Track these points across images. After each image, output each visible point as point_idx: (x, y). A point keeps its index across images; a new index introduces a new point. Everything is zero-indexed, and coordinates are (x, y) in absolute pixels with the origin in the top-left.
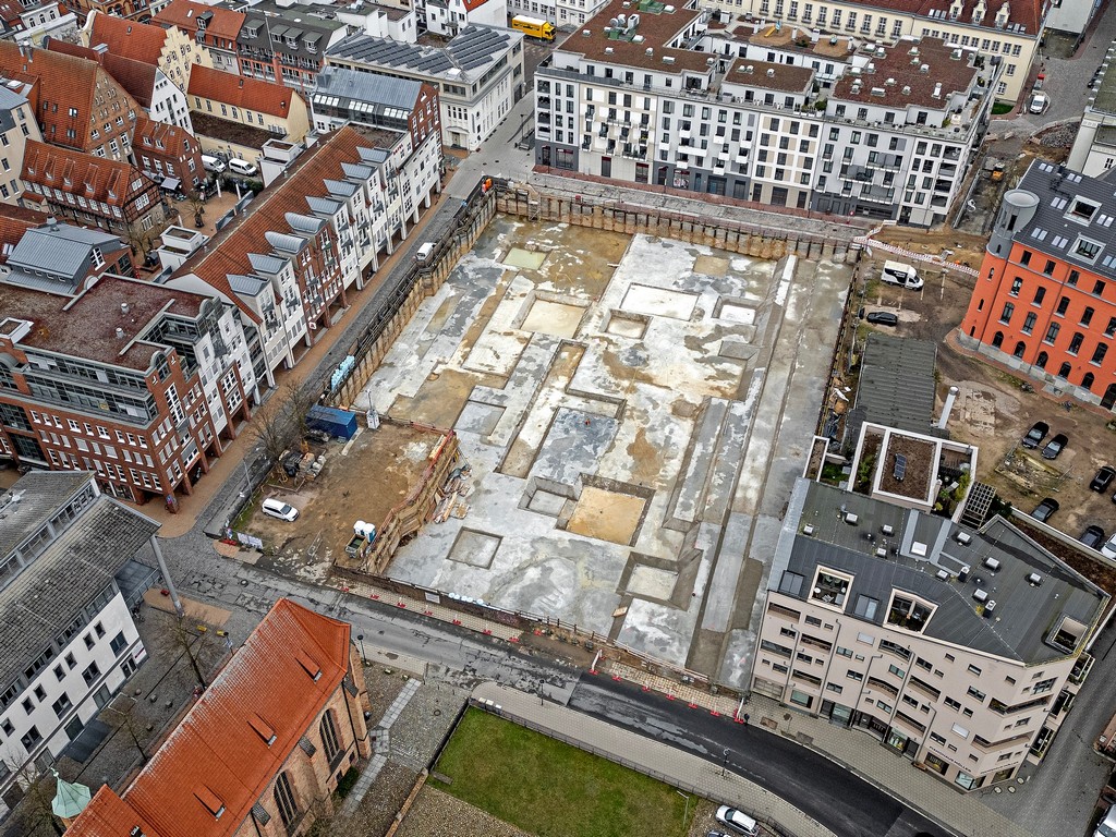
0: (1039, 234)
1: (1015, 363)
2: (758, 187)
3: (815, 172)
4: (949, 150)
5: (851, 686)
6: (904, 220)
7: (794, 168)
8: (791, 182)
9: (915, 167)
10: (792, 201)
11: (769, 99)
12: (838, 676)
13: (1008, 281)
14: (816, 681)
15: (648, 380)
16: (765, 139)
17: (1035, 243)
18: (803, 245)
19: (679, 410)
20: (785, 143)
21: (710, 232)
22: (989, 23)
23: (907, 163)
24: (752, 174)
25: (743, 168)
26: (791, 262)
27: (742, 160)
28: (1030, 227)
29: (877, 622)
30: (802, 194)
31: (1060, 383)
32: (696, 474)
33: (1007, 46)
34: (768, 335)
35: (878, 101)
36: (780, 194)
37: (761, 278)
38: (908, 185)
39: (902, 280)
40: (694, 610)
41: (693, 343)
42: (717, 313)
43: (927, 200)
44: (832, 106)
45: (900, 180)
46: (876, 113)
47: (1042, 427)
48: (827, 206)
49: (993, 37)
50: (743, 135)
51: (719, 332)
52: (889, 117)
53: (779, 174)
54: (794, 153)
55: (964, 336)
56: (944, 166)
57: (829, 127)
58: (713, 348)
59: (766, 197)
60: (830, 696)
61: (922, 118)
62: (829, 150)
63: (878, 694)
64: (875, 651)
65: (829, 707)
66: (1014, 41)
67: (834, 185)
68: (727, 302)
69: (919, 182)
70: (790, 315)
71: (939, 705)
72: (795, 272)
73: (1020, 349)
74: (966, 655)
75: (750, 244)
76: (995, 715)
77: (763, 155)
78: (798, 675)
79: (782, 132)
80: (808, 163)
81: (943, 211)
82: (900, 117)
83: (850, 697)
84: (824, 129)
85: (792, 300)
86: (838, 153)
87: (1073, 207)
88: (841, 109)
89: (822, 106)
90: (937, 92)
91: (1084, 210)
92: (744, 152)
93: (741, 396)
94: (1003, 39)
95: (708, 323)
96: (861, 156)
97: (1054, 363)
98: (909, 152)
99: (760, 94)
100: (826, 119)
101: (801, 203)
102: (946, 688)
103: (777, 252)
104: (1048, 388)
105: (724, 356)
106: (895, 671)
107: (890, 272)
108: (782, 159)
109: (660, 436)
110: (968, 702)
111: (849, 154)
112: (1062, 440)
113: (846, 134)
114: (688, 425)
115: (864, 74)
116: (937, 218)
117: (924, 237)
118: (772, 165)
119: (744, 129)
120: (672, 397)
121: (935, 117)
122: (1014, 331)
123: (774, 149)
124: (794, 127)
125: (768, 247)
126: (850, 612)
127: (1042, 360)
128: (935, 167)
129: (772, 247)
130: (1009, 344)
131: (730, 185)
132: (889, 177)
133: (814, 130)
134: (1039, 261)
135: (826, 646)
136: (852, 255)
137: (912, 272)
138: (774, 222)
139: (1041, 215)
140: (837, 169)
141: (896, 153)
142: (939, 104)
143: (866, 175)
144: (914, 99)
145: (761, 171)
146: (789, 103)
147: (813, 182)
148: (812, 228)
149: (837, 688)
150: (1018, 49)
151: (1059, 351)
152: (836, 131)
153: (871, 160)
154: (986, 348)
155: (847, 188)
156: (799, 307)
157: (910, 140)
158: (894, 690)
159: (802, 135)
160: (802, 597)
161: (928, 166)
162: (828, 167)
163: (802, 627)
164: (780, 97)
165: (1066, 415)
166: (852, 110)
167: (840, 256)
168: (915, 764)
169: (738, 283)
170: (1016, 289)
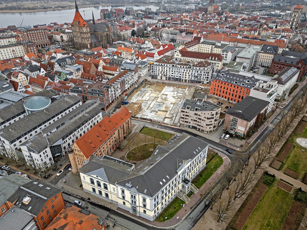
0: (217, 78)
1: (216, 97)
2: (183, 79)
3: (190, 77)
4: (208, 73)
5: (192, 122)
6: (203, 83)
7: (187, 76)
8: (187, 79)
9: (204, 75)
10: (187, 81)
11: (183, 67)
12: (190, 121)
13: (214, 85)
14: (187, 122)
15: (167, 101)
16: (183, 72)
17: (217, 79)
18: (189, 86)
19: (171, 103)
20: (186, 73)
21: (176, 85)
22: (215, 60)
23: (203, 75)
24: (182, 78)
25: (180, 77)
26: (187, 88)
27: (180, 76)
28: (216, 77)
29: (194, 111)
30: (189, 80)
31: (222, 98)
32: (174, 109)
33: (218, 63)
34: (184, 96)
35: (198, 67)
36: (186, 81)
37: (183, 90)
38: (203, 78)
39: (202, 89)
40: (173, 121)
41: (173, 97)
42: (177, 94)
43: (206, 80)
44: (192, 68)
45: (202, 77)
46: (198, 68)
47: (220, 102)
48: (192, 82)
49: (215, 62)
50: (180, 72)
51: (177, 96)
52: (200, 69)
53: (185, 77)
54: (187, 74)
55: (210, 94)
56: (208, 75)
57: (192, 70)
58: (176, 97)
59: (184, 81)
60: (189, 124)
61: (204, 69)
62: (192, 74)
63: (195, 122)
64: (194, 115)
65: (189, 126)
66: (218, 62)
67: (193, 79)
68: (178, 93)
69: (204, 77)
70: (187, 94)
71: (202, 121)
72: (188, 89)
73: (217, 95)
74: (203, 112)
75: (182, 86)
76: (207, 120)
77: (183, 75)
78: (186, 122)
79: (185, 71)
80: (189, 76)
81: (208, 81)
82: (201, 69)
83: (192, 124)
84: (191, 71)
85: (187, 92)
86: (193, 74)
87: (221, 74)
88: (193, 68)
89: (191, 68)
90: (206, 65)
91: (223, 75)
92: (180, 75)
93: (180, 102)
94: (217, 62)
95: (176, 95)
96: (196, 74)
97: (221, 96)
98: (203, 73)
99: (182, 66)
100: (191, 69)
101: (189, 82)
102: (202, 118)
103: (185, 88)
104: (221, 99)
105: (177, 98)
106: (196, 118)
107: (200, 88)
108: (186, 75)
109: (169, 106)
110: (204, 119)
111: (195, 74)
112: (222, 104)
113: (194, 71)
114: (173, 105)
115: (196, 64)
116: (207, 82)
117: (206, 85)
118: (184, 76)
119: (180, 71)
120: (171, 102)
121: (206, 69)
122: (216, 92)
123: (184, 74)
124: (187, 71)
125: (184, 87)
126: (190, 110)
127: (220, 96)
128: (206, 75)
129: (185, 87)
130: (216, 94)
131: (179, 79)
132: (200, 77)
133: (190, 71)
134: (218, 81)
135: (188, 116)
136: (196, 87)
137: (203, 88)
138: (185, 84)
139: (217, 76)
140: (193, 76)
141: (201, 73)
142: (206, 67)
143: (197, 77)
144: (203, 66)
145: (183, 77)
146: (186, 67)
147: (190, 78)
148: (190, 84)
149: (190, 123)
150: (219, 63)
151: (222, 94)
152: (193, 71)
153: (198, 75)
154: (213, 95)
155: (195, 79)
156: (188, 93)
157: (203, 71)
158: (196, 121)
159: (188, 72)
160: (185, 109)
161: (205, 75)
162: (192, 76)
163: (185, 114)
164: (185, 67)
165: (223, 102)
166: (195, 68)
167: (194, 87)
168: (200, 132)
169: (180, 91)
170: (215, 86)
